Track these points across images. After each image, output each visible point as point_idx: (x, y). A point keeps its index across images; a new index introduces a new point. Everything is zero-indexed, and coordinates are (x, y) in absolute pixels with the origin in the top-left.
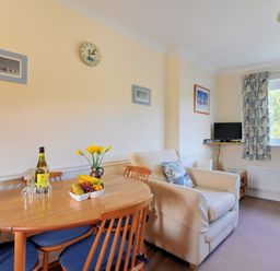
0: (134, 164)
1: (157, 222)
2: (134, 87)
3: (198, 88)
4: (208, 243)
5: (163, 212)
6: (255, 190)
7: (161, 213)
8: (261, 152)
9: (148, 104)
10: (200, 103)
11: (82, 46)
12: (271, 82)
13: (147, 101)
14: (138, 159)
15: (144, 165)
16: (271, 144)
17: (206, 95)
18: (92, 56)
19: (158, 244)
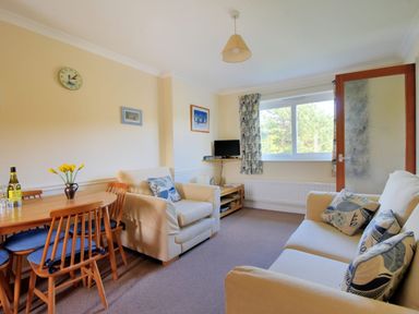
0: (121, 181)
1: (138, 230)
2: (122, 109)
3: (194, 108)
4: (181, 243)
5: (142, 221)
6: (252, 201)
7: (140, 223)
8: (254, 167)
9: (140, 124)
10: (198, 122)
11: (60, 71)
12: (261, 102)
13: (138, 122)
14: (124, 175)
15: (130, 182)
16: (263, 159)
17: (205, 114)
18: (73, 81)
19: (139, 250)
